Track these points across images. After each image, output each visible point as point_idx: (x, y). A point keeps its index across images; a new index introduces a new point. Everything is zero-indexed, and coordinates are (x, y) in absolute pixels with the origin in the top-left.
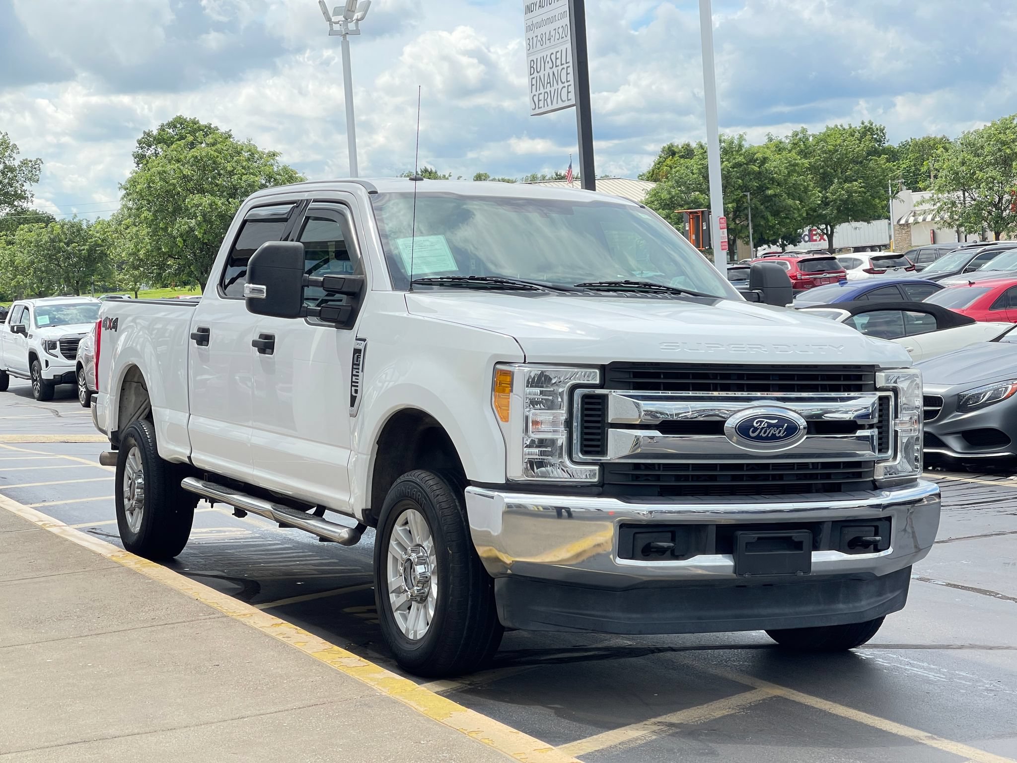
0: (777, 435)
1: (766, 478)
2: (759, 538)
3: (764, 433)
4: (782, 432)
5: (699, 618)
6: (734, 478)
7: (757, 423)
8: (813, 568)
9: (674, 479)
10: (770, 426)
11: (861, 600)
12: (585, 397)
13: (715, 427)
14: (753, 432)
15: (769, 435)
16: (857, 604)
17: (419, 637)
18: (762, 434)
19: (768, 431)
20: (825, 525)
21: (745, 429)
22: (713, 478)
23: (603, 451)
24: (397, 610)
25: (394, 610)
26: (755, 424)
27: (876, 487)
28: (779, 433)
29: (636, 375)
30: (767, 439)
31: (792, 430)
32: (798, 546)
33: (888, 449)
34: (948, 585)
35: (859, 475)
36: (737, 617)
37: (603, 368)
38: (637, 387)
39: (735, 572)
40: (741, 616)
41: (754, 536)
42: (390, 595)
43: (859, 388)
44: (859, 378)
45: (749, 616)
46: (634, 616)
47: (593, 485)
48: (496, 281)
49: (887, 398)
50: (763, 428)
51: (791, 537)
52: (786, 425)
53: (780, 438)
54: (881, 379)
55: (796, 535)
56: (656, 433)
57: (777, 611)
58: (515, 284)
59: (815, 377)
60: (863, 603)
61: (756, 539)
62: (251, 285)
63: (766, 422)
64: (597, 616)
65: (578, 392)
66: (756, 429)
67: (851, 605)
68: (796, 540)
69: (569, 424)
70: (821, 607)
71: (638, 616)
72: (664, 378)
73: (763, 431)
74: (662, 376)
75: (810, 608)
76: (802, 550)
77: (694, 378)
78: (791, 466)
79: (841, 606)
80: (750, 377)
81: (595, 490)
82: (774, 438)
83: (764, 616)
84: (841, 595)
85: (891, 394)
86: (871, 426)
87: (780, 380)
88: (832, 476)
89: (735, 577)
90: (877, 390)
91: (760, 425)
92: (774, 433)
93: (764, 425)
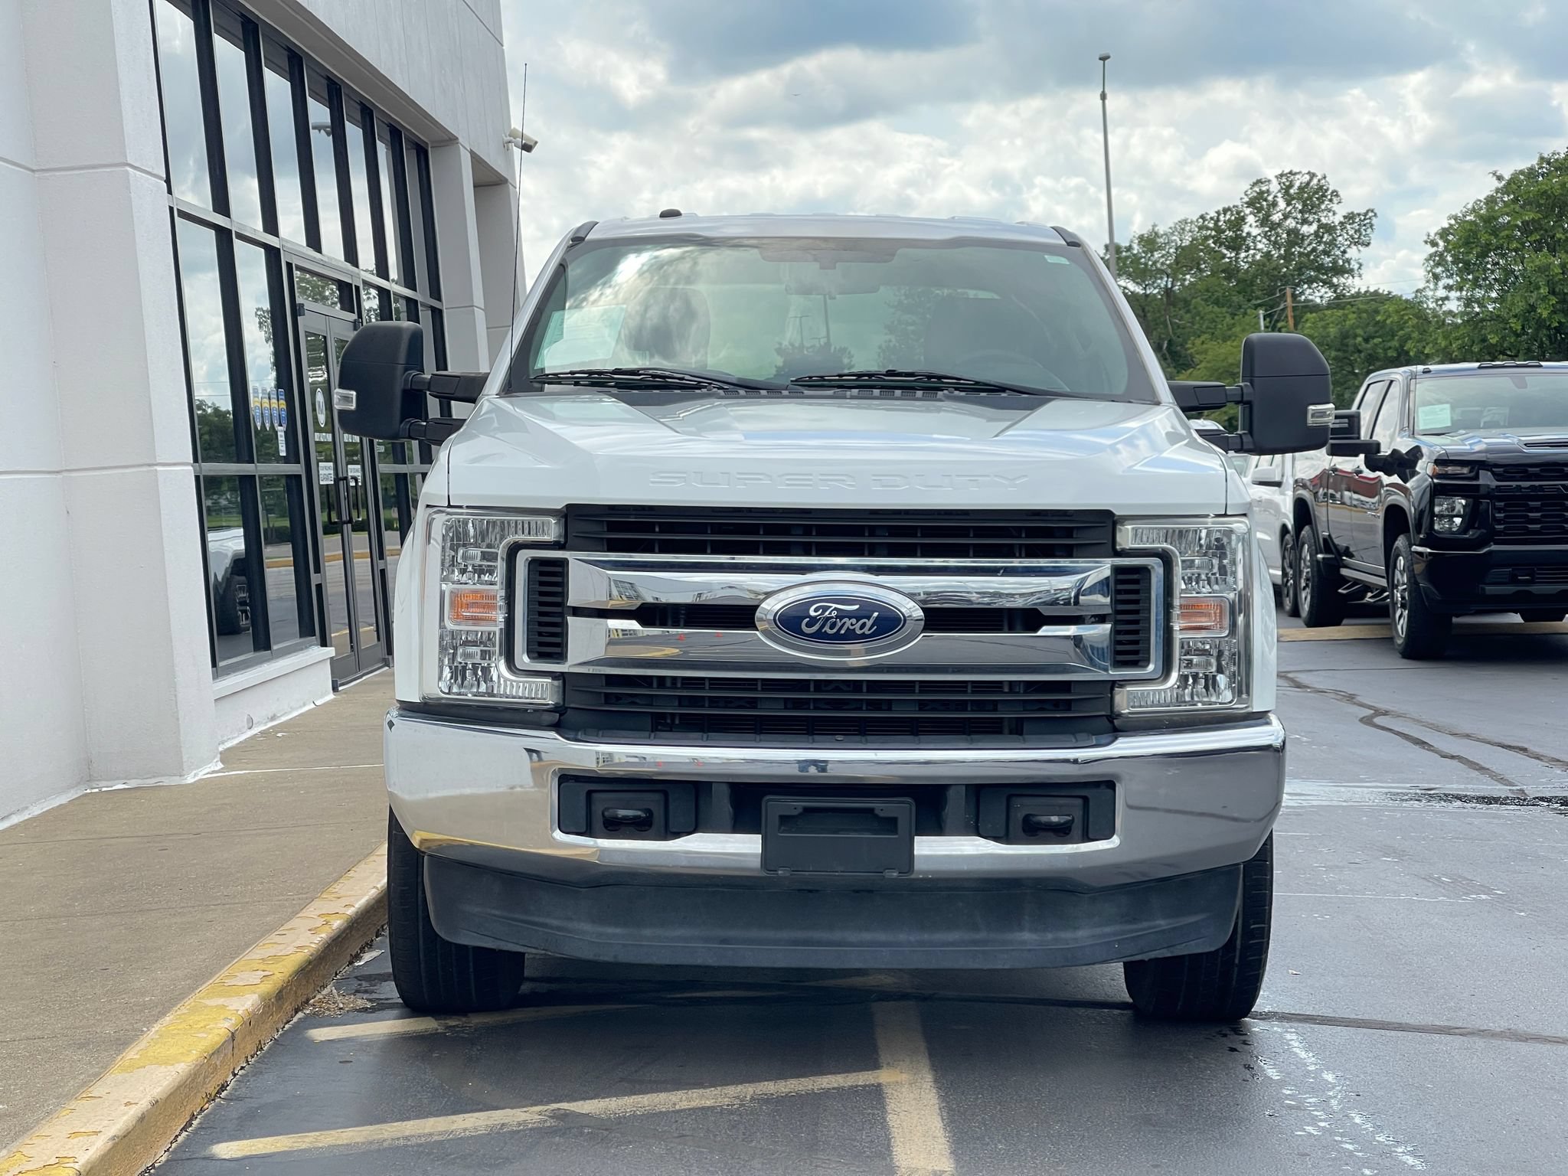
0: (859, 632)
1: (858, 705)
2: (807, 810)
4: (869, 626)
5: (724, 941)
6: (792, 704)
7: (816, 610)
8: (918, 865)
9: (677, 704)
10: (842, 615)
13: (741, 615)
14: (808, 625)
15: (842, 632)
18: (827, 629)
19: (839, 625)
20: (951, 793)
21: (792, 622)
22: (753, 703)
23: (560, 656)
26: (812, 611)
27: (1114, 727)
28: (861, 628)
29: (613, 527)
30: (837, 637)
31: (888, 623)
32: (890, 824)
33: (1148, 661)
35: (1068, 705)
36: (795, 942)
37: (563, 516)
38: (613, 546)
39: (763, 864)
40: (806, 942)
41: (795, 805)
43: (1068, 552)
44: (1068, 533)
46: (610, 930)
47: (540, 710)
48: (654, 376)
49: (1145, 571)
50: (828, 619)
51: (871, 811)
52: (876, 614)
53: (864, 636)
54: (1127, 537)
55: (882, 807)
56: (633, 625)
57: (882, 936)
58: (683, 379)
59: (962, 532)
60: (1080, 933)
61: (800, 810)
62: (341, 391)
63: (835, 609)
64: (552, 928)
65: (523, 557)
66: (814, 621)
67: (1050, 936)
68: (882, 814)
69: (507, 607)
70: (981, 935)
71: (618, 931)
72: (661, 532)
73: (829, 624)
74: (657, 529)
75: (954, 936)
76: (897, 834)
77: (714, 532)
78: (908, 686)
79: (1027, 936)
80: (823, 531)
81: (551, 718)
82: (850, 636)
84: (1027, 917)
85: (1155, 564)
86: (1101, 619)
87: (891, 535)
88: (999, 707)
89: (764, 874)
90: (1118, 554)
91: (822, 614)
92: (852, 628)
93: (830, 613)
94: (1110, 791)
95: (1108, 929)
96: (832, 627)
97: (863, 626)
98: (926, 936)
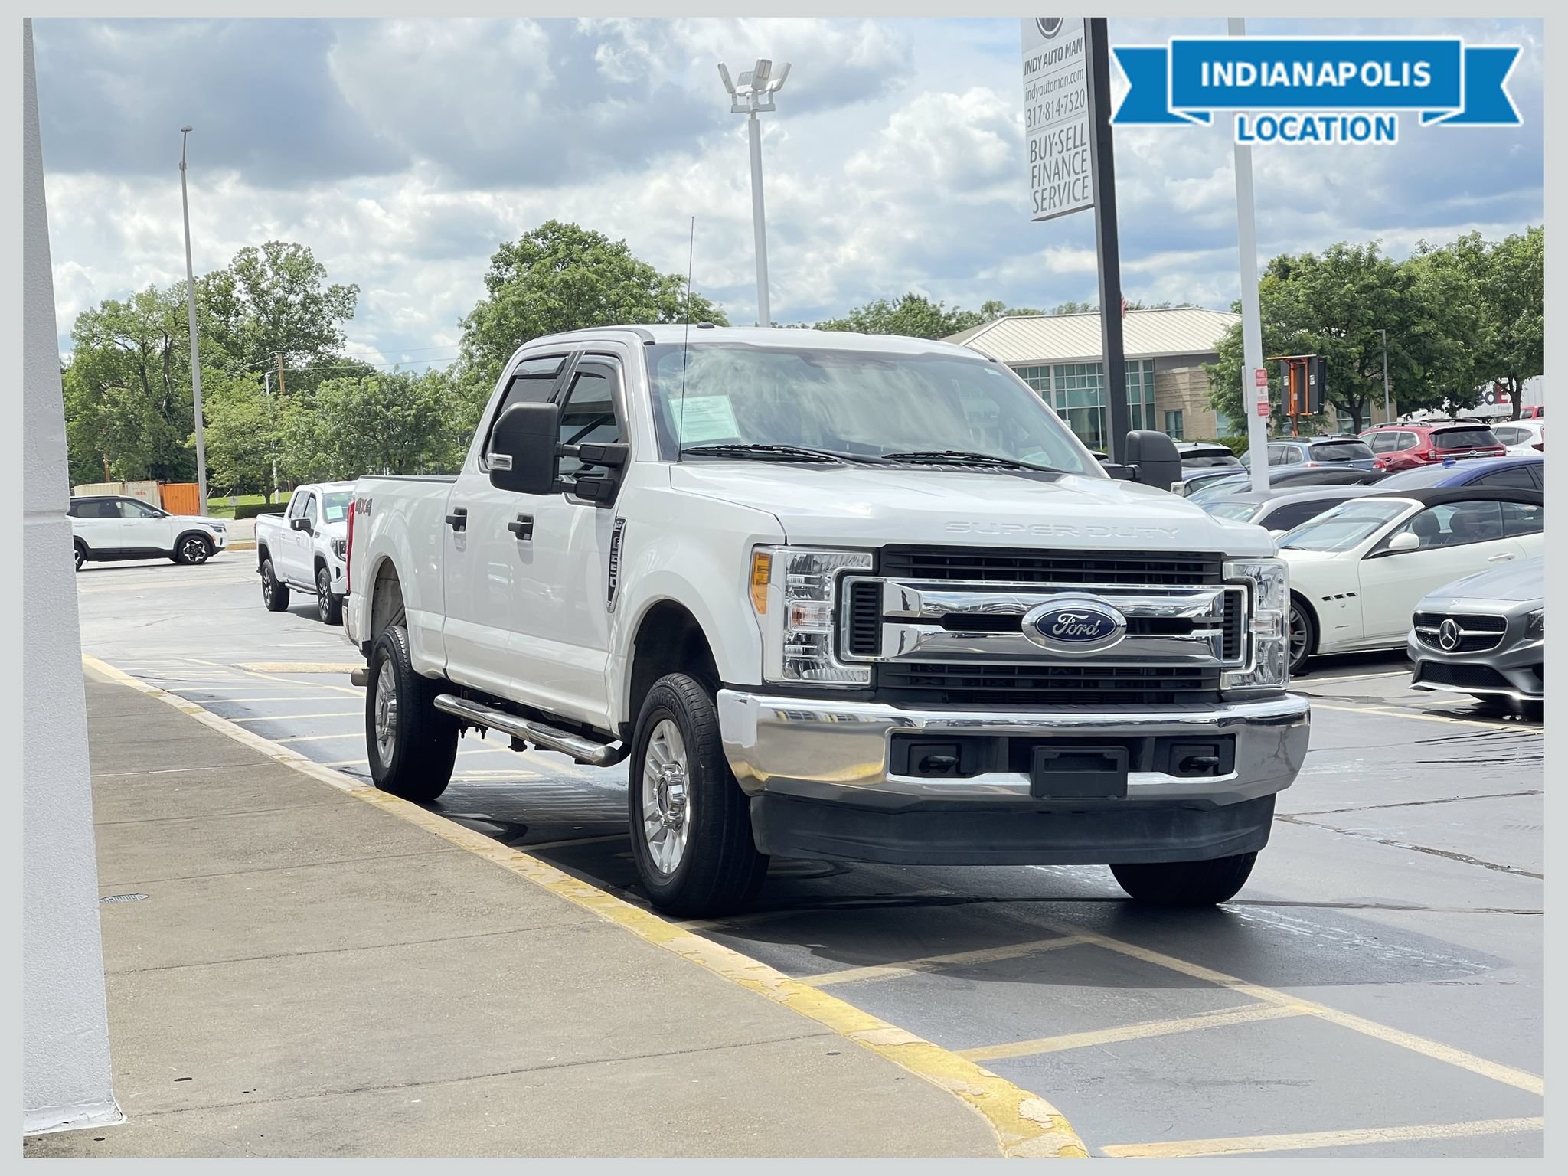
0: (1088, 634)
1: (1077, 684)
2: (1062, 755)
3: (1072, 631)
4: (1094, 629)
6: (1037, 683)
7: (1062, 619)
8: (1129, 792)
9: (961, 683)
10: (1078, 622)
11: (1200, 835)
12: (856, 586)
13: (1010, 622)
14: (1057, 629)
15: (1078, 634)
16: (1194, 839)
17: (672, 870)
18: (1068, 631)
19: (1076, 628)
20: (1147, 742)
21: (1046, 626)
22: (1011, 683)
23: (876, 649)
24: (652, 839)
25: (649, 840)
26: (1059, 619)
27: (1221, 699)
28: (1090, 631)
29: (917, 560)
30: (1075, 637)
31: (1106, 627)
32: (1112, 765)
33: (1238, 654)
34: (1417, 848)
35: (1198, 684)
36: (1038, 848)
37: (877, 552)
38: (916, 574)
39: (1031, 794)
41: (1055, 751)
42: (645, 823)
43: (1199, 580)
44: (1199, 567)
46: (911, 843)
47: (864, 689)
48: (784, 451)
49: (1239, 593)
50: (1069, 624)
51: (1101, 755)
52: (1099, 621)
53: (1091, 636)
54: (1230, 570)
55: (1108, 752)
56: (939, 629)
57: (1090, 843)
58: (807, 454)
59: (1141, 566)
60: (1203, 838)
61: (1058, 755)
62: (495, 455)
63: (1074, 618)
64: (868, 843)
65: (848, 581)
66: (1060, 626)
67: (1186, 840)
68: (1108, 757)
69: (836, 616)
70: (1147, 841)
71: (917, 843)
72: (951, 564)
73: (1070, 628)
74: (948, 562)
75: (1132, 841)
76: (1116, 769)
77: (987, 565)
78: (1109, 671)
79: (1173, 840)
80: (1057, 564)
81: (867, 694)
82: (1083, 636)
83: (1073, 848)
84: (1173, 828)
85: (1244, 588)
86: (1215, 626)
87: (1096, 568)
88: (1162, 684)
89: (1031, 799)
90: (1223, 582)
91: (1066, 621)
92: (1084, 631)
93: (1071, 621)
94: (1232, 741)
95: (1216, 836)
97: (1091, 629)
98: (1116, 842)
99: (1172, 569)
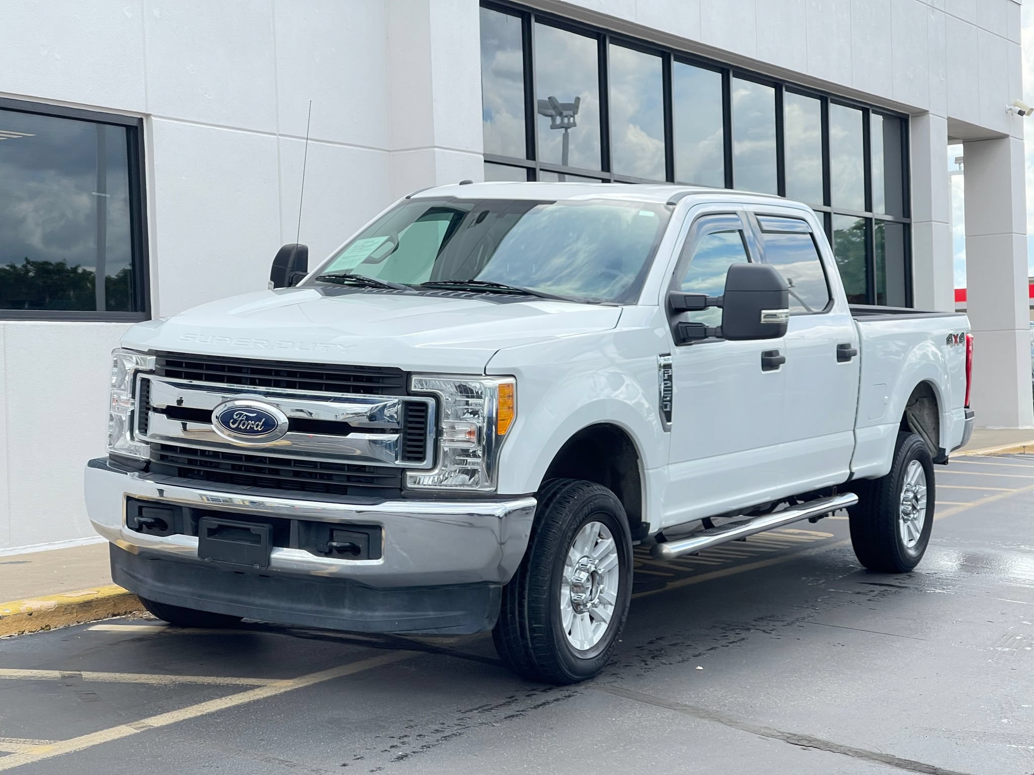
0: (256, 429)
1: (264, 471)
2: (221, 526)
4: (261, 426)
5: (200, 596)
7: (237, 415)
10: (248, 418)
12: (143, 381)
13: (205, 416)
14: (234, 423)
15: (248, 428)
16: (369, 614)
18: (241, 426)
19: (246, 424)
21: (226, 420)
23: (147, 430)
26: (234, 416)
29: (167, 363)
30: (245, 431)
31: (269, 424)
33: (424, 458)
35: (373, 480)
38: (167, 374)
39: (199, 555)
40: (236, 602)
41: (215, 522)
43: (381, 391)
44: (378, 380)
45: (248, 604)
49: (425, 405)
50: (242, 420)
51: (249, 529)
52: (263, 419)
53: (258, 432)
54: (414, 384)
55: (253, 528)
56: (164, 417)
57: (272, 603)
59: (320, 376)
60: (377, 614)
61: (217, 526)
63: (246, 415)
65: (140, 375)
66: (235, 421)
67: (359, 613)
68: (253, 532)
70: (323, 608)
73: (241, 423)
74: (184, 365)
75: (309, 607)
76: (261, 544)
77: (207, 369)
78: (287, 462)
79: (347, 612)
82: (252, 431)
83: (257, 606)
84: (347, 601)
85: (430, 401)
86: (395, 431)
87: (288, 376)
88: (334, 478)
89: (199, 559)
90: (409, 394)
91: (239, 417)
92: (252, 426)
93: (243, 417)
94: (378, 532)
95: (395, 614)
96: (243, 425)
97: (257, 426)
98: (294, 605)
99: (349, 380)
